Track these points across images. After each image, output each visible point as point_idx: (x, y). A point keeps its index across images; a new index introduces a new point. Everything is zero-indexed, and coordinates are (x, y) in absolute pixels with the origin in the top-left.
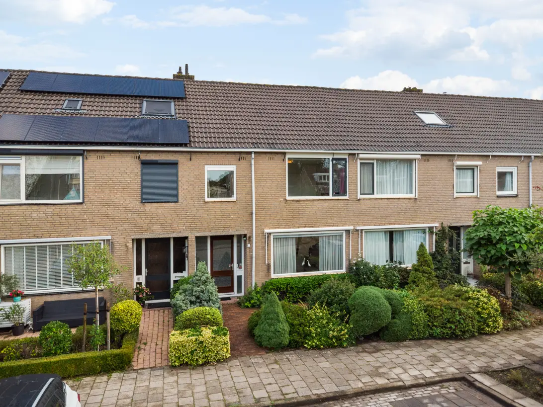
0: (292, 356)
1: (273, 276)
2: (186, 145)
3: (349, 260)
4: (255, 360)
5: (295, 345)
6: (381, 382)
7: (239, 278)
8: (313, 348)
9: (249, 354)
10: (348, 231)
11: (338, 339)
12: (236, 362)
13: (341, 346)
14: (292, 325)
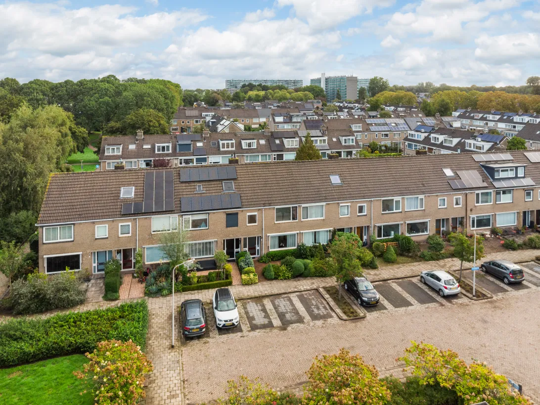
0: (274, 282)
1: (270, 250)
2: (241, 208)
3: (298, 244)
4: (264, 283)
5: (276, 279)
6: (296, 290)
7: (258, 250)
8: (281, 279)
9: (263, 281)
10: (297, 233)
11: (288, 277)
12: (259, 283)
13: (289, 279)
14: (275, 272)
